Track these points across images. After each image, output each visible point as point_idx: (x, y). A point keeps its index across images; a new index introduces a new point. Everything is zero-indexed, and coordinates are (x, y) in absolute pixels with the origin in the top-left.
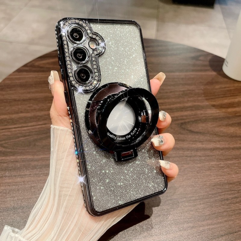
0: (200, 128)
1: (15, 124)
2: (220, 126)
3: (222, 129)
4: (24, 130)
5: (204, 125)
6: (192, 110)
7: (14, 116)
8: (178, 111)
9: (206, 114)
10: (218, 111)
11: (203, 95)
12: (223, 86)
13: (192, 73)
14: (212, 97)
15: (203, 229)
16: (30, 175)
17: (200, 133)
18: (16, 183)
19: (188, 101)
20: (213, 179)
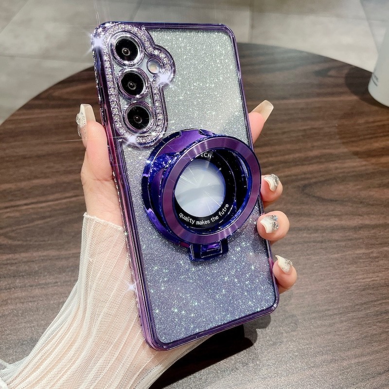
0: (336, 193)
1: (26, 198)
2: (370, 187)
3: (372, 193)
4: (41, 208)
5: (341, 187)
6: (321, 162)
7: (23, 184)
8: (298, 165)
9: (345, 168)
10: (364, 163)
11: (338, 137)
12: (371, 119)
13: (317, 99)
14: (353, 139)
15: (348, 365)
16: (56, 284)
17: (336, 201)
18: (33, 297)
19: (313, 147)
20: (360, 279)
